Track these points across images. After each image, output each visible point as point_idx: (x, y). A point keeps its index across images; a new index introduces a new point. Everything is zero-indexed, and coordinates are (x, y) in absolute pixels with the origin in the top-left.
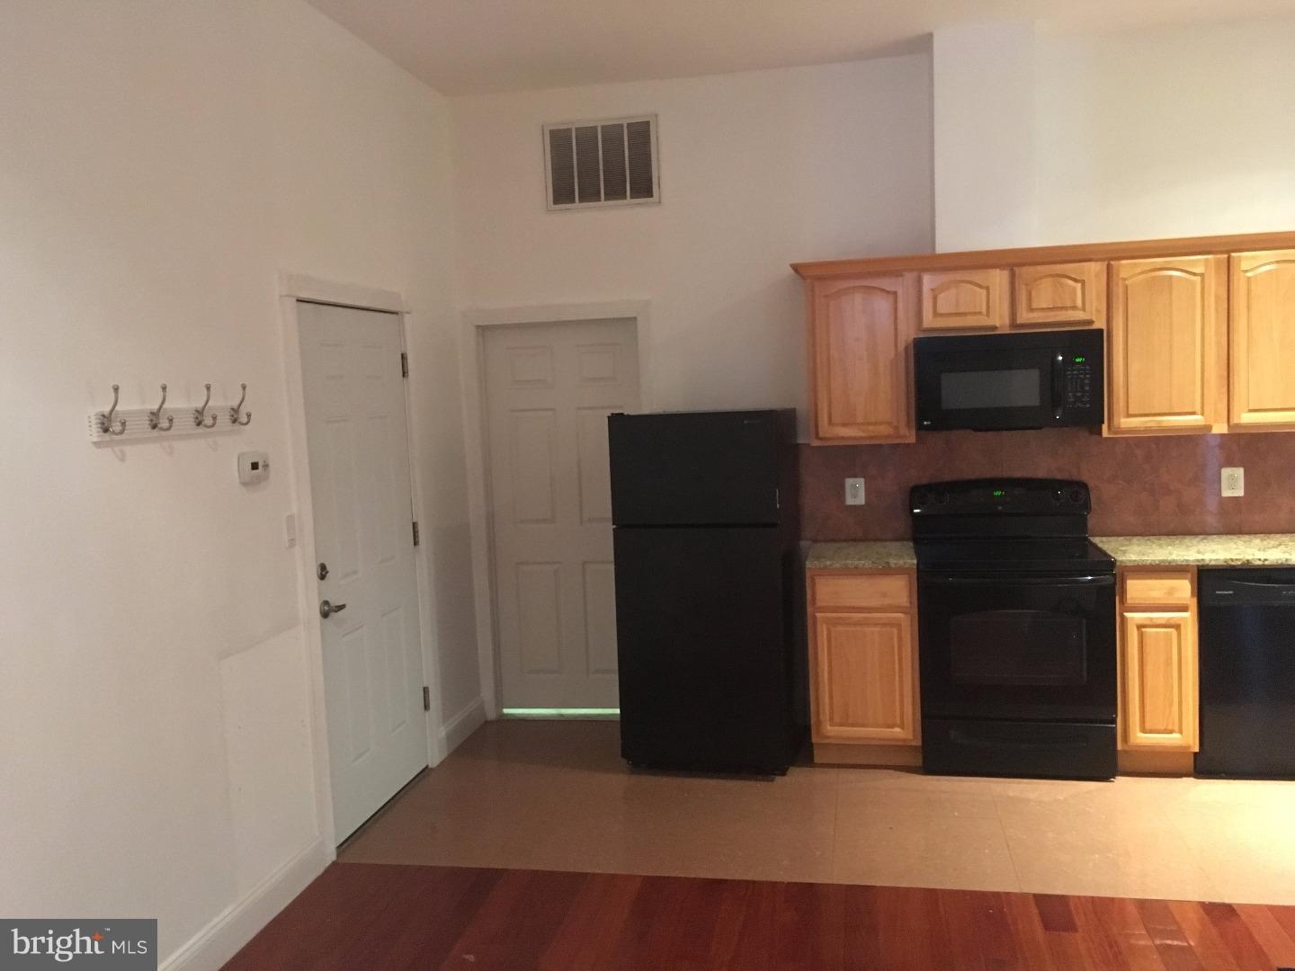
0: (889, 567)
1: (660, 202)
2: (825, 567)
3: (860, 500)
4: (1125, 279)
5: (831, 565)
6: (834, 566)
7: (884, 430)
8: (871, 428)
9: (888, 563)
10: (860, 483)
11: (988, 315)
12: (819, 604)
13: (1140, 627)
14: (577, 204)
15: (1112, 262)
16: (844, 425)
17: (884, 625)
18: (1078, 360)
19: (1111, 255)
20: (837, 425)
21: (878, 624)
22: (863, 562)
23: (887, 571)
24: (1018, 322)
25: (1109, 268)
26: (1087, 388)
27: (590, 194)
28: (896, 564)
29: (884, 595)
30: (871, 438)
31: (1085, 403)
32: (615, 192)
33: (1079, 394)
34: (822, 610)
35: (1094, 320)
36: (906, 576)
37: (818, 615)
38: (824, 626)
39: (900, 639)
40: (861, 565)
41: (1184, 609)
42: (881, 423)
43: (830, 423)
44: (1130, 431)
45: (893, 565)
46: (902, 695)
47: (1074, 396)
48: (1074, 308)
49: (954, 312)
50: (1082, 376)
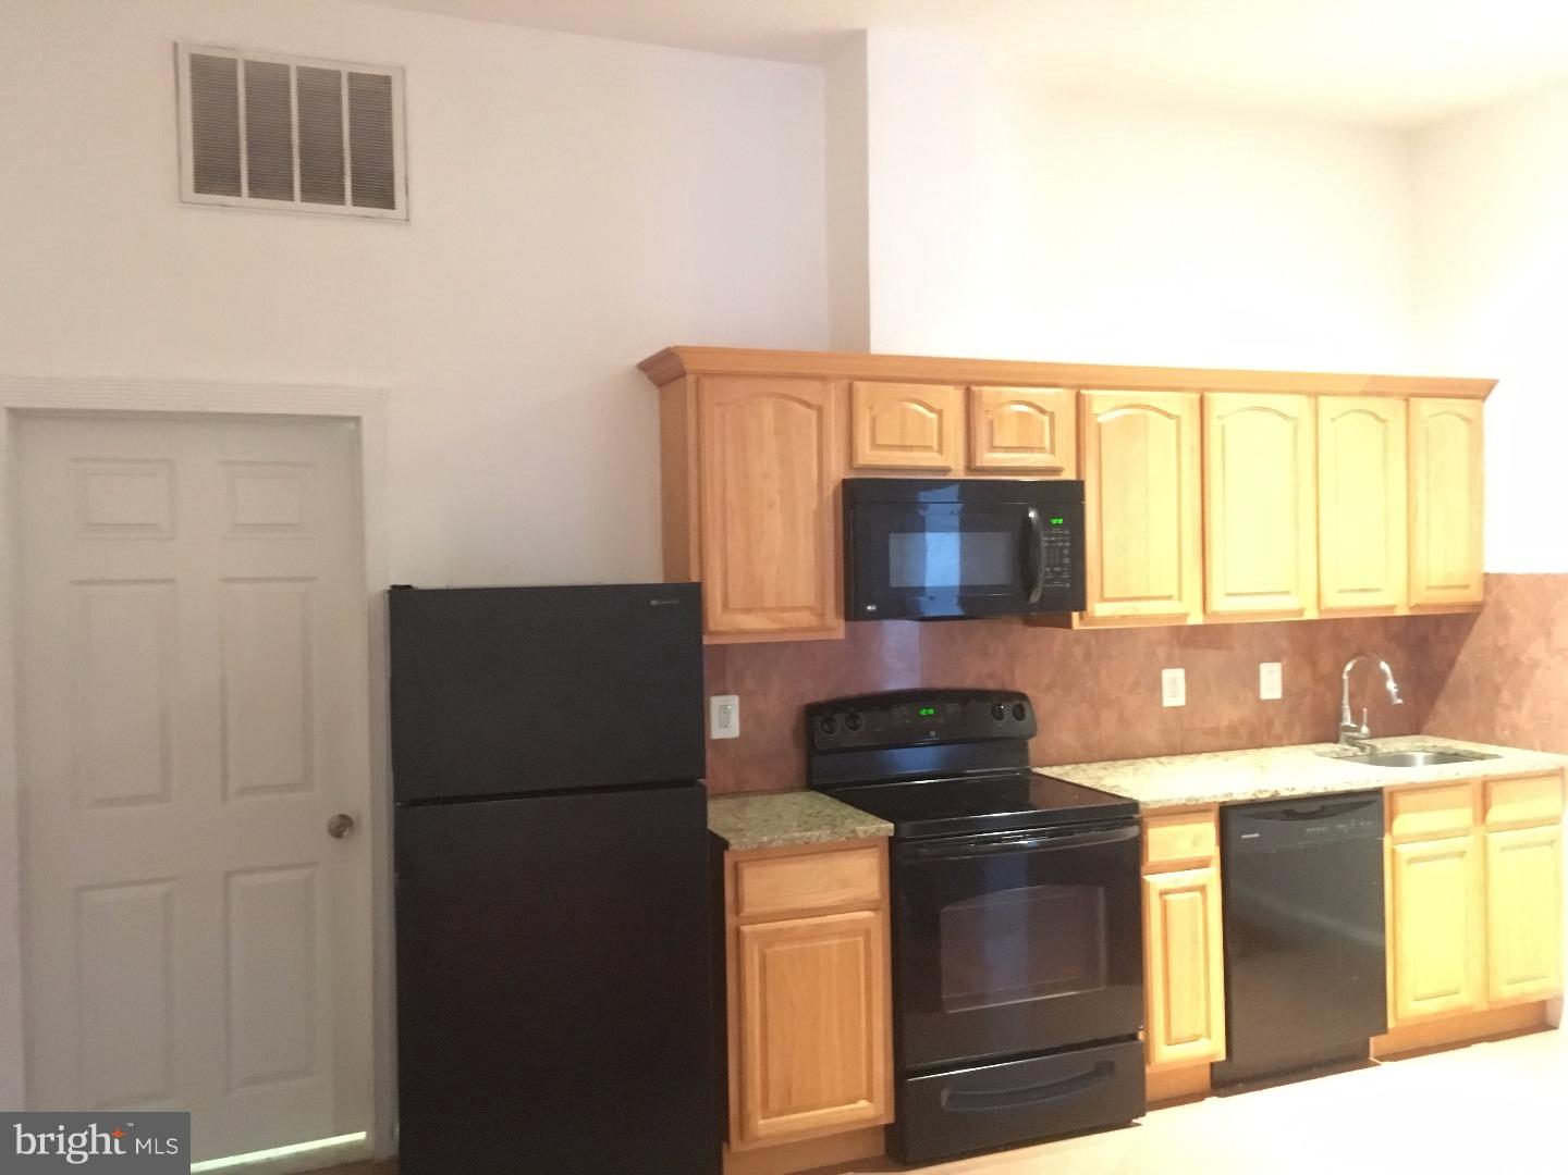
0: (856, 837)
1: (408, 220)
2: (761, 847)
3: (733, 731)
4: (1097, 415)
5: (770, 842)
6: (774, 844)
7: (806, 619)
8: (785, 615)
9: (854, 831)
10: (732, 703)
11: (940, 451)
12: (747, 910)
13: (1163, 893)
14: (245, 198)
15: (1083, 392)
16: (747, 611)
17: (844, 934)
18: (1054, 521)
19: (1080, 383)
20: (736, 610)
21: (835, 934)
22: (817, 833)
23: (853, 845)
24: (978, 464)
25: (1079, 399)
26: (1066, 561)
27: (270, 184)
28: (865, 832)
29: (845, 883)
30: (784, 631)
31: (1064, 581)
32: (322, 188)
33: (1057, 569)
34: (754, 920)
35: (1065, 467)
36: (875, 850)
37: (746, 929)
38: (756, 947)
39: (868, 953)
40: (814, 839)
41: (1203, 864)
42: (800, 609)
43: (726, 607)
44: (1105, 619)
45: (861, 835)
46: (870, 1046)
47: (1052, 571)
48: (1041, 449)
49: (898, 443)
50: (1060, 544)
